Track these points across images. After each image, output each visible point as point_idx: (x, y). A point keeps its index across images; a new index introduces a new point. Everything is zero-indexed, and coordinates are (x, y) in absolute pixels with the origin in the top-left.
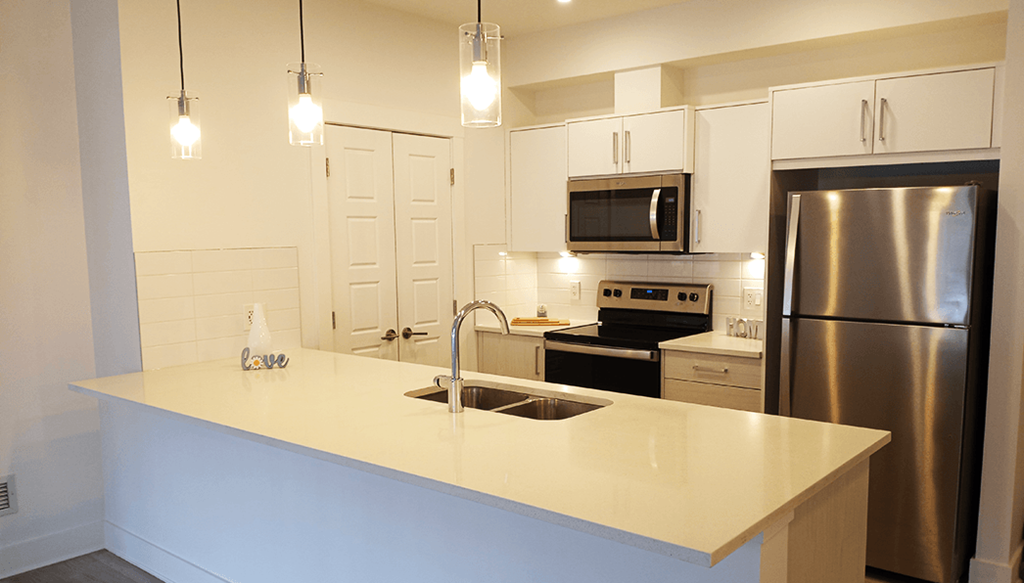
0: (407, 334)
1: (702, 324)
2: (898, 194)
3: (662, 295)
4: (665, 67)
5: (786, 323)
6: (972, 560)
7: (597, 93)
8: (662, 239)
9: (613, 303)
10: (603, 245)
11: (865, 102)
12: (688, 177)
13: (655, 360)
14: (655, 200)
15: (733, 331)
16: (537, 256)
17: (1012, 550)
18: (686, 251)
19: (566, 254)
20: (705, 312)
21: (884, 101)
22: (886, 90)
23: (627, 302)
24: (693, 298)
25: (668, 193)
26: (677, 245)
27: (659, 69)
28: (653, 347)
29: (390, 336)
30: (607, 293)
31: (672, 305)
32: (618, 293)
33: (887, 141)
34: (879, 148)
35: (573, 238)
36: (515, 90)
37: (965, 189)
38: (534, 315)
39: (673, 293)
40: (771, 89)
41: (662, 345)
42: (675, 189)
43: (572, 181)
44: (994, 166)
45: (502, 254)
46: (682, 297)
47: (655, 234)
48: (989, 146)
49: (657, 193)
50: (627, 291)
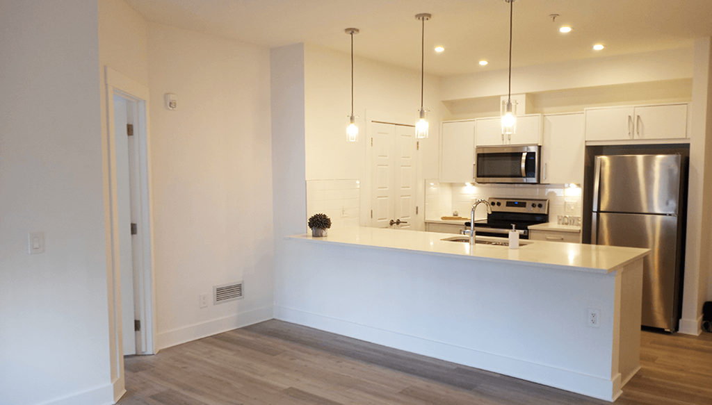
0: (398, 222)
1: (544, 218)
2: (640, 158)
3: (523, 205)
4: (527, 94)
5: (594, 215)
6: (680, 320)
7: (491, 106)
8: (527, 177)
9: (496, 208)
10: (491, 180)
11: (630, 116)
12: (540, 147)
13: (526, 234)
14: (524, 158)
15: (561, 222)
16: (451, 185)
17: (698, 317)
18: (539, 182)
19: (468, 184)
20: (546, 213)
21: (638, 116)
22: (639, 111)
23: (504, 208)
24: (540, 206)
25: (530, 155)
26: (534, 180)
27: (525, 95)
28: (525, 228)
29: (392, 223)
30: (493, 204)
31: (529, 209)
32: (499, 204)
33: (640, 134)
34: (636, 137)
35: (478, 176)
36: (445, 102)
37: (674, 156)
38: (451, 216)
39: (529, 204)
40: (585, 109)
41: (529, 227)
42: (534, 153)
43: (478, 148)
44: (688, 146)
45: (432, 184)
46: (533, 205)
47: (524, 174)
48: (684, 137)
49: (525, 154)
50: (504, 203)
